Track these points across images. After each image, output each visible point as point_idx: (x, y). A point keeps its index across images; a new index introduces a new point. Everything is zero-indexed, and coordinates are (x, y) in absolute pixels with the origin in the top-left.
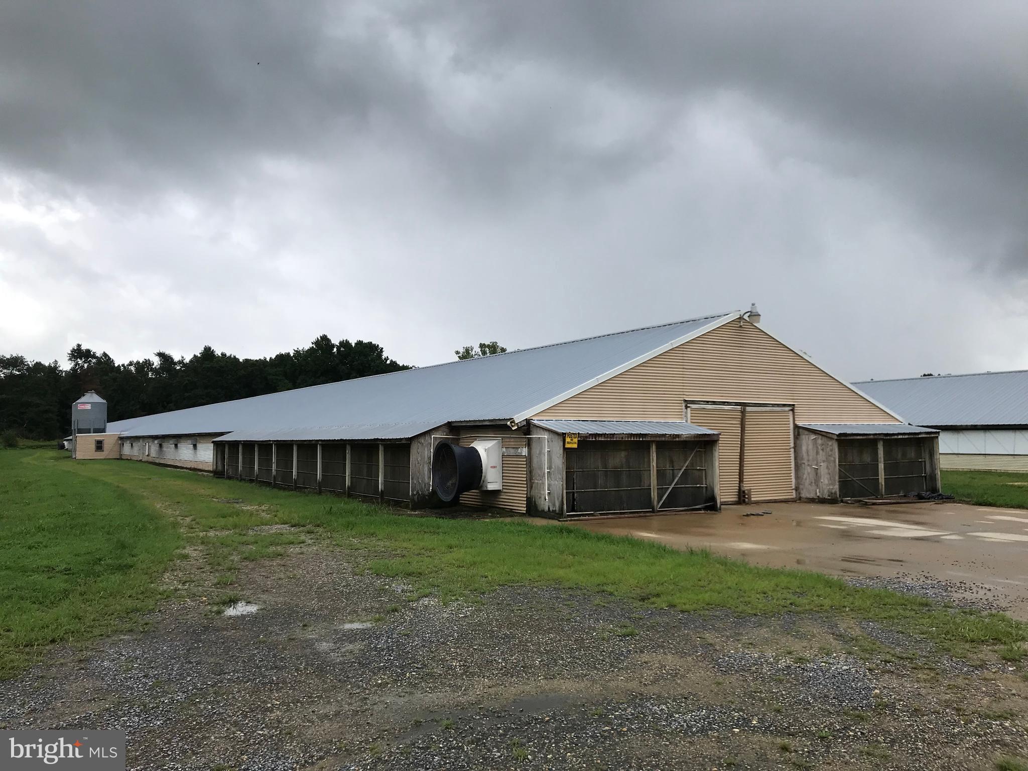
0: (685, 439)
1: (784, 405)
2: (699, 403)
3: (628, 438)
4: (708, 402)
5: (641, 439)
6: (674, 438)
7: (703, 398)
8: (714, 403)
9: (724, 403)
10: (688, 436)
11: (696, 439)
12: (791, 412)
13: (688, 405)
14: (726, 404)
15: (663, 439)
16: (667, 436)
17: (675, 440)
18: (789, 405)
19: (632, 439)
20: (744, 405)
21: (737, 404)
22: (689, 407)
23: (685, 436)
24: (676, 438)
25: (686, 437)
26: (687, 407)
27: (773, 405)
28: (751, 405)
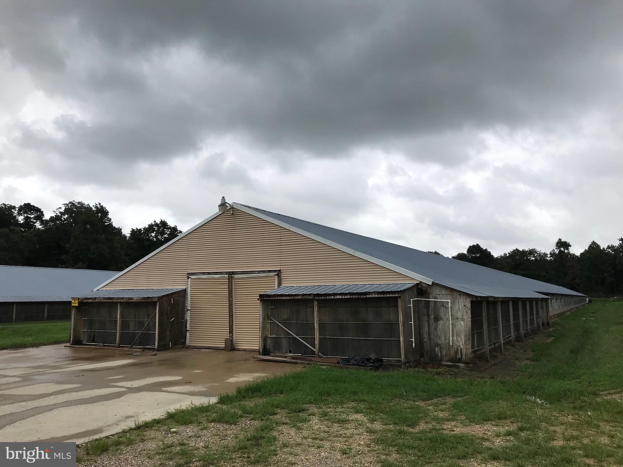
0: (135, 300)
1: (270, 271)
2: (198, 274)
3: (103, 300)
4: (204, 273)
5: (110, 301)
6: (128, 300)
7: (202, 271)
8: (209, 273)
9: (216, 273)
10: (137, 298)
11: (142, 301)
12: (276, 277)
13: (189, 276)
14: (218, 273)
15: (122, 301)
16: (124, 299)
17: (129, 301)
18: (275, 271)
19: (106, 301)
20: (231, 274)
21: (226, 273)
22: (190, 277)
23: (135, 299)
24: (130, 300)
25: (137, 299)
26: (188, 278)
27: (259, 272)
28: (239, 273)
